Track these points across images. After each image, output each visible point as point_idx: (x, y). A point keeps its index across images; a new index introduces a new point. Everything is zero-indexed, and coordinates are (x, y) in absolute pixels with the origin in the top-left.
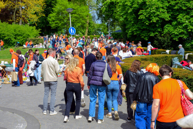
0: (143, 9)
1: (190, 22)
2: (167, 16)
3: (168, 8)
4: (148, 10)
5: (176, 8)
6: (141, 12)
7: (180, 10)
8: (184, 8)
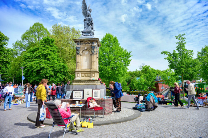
0: (42, 70)
1: (62, 77)
2: (53, 74)
3: (53, 70)
4: (45, 71)
5: (57, 71)
6: (41, 71)
7: (58, 72)
8: (60, 71)
